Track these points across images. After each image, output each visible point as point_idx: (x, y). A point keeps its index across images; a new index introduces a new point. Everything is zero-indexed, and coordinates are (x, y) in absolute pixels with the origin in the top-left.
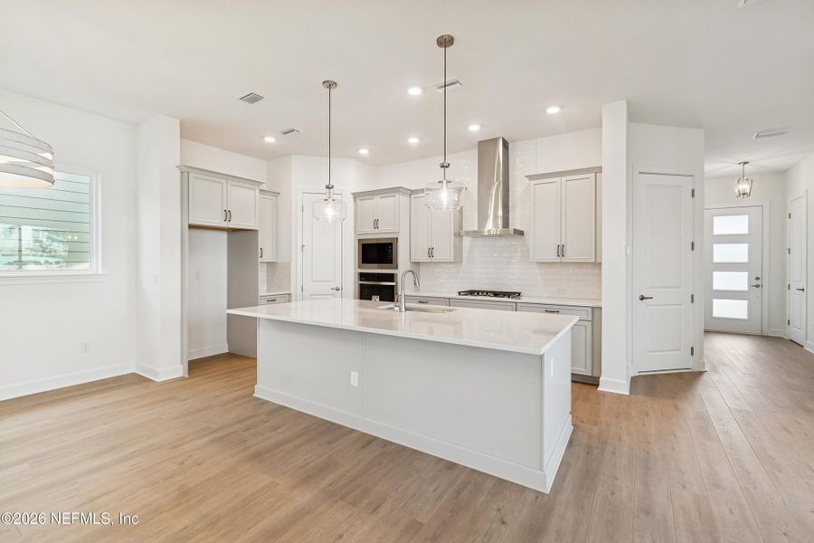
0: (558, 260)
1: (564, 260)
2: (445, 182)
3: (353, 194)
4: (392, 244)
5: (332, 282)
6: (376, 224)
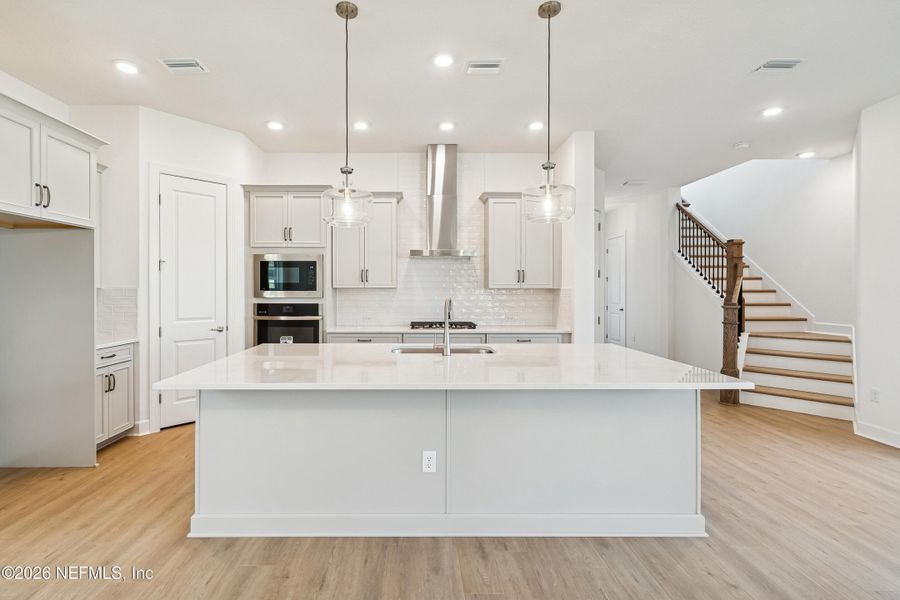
0: (518, 286)
1: (524, 286)
2: (548, 187)
3: (244, 186)
4: (314, 264)
5: (210, 318)
6: (287, 234)
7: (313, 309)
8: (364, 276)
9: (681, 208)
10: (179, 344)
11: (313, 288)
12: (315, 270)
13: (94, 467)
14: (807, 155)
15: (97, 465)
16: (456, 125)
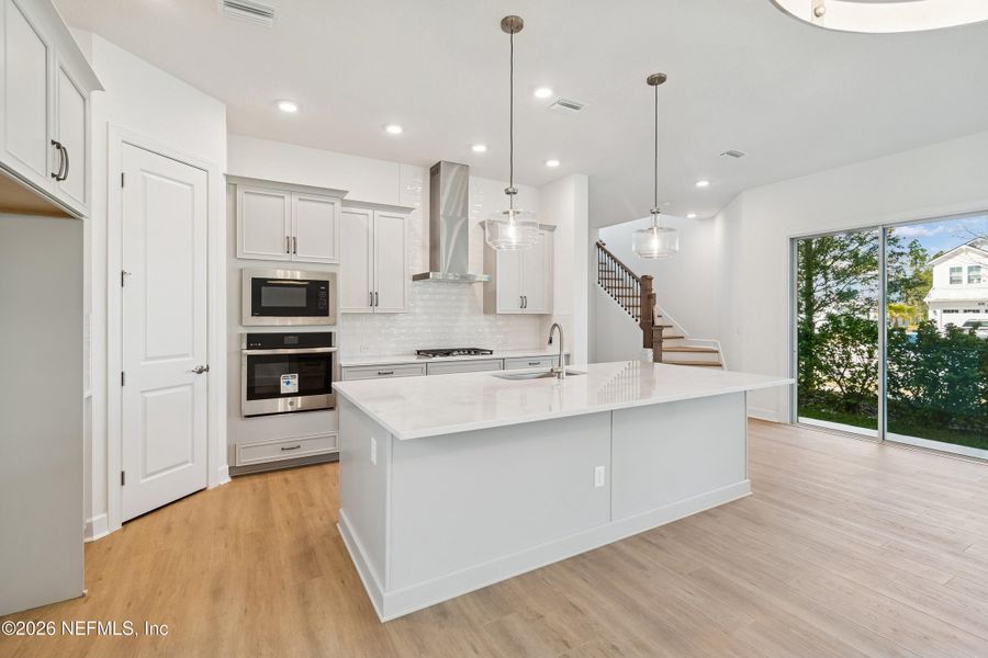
0: (520, 311)
1: (525, 311)
3: (227, 176)
4: (326, 283)
5: (187, 355)
6: (291, 245)
7: (326, 339)
8: (373, 300)
9: (600, 246)
10: (147, 395)
11: (325, 313)
12: (327, 290)
13: (84, 595)
14: (692, 216)
15: (85, 591)
16: (489, 147)
